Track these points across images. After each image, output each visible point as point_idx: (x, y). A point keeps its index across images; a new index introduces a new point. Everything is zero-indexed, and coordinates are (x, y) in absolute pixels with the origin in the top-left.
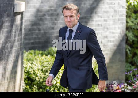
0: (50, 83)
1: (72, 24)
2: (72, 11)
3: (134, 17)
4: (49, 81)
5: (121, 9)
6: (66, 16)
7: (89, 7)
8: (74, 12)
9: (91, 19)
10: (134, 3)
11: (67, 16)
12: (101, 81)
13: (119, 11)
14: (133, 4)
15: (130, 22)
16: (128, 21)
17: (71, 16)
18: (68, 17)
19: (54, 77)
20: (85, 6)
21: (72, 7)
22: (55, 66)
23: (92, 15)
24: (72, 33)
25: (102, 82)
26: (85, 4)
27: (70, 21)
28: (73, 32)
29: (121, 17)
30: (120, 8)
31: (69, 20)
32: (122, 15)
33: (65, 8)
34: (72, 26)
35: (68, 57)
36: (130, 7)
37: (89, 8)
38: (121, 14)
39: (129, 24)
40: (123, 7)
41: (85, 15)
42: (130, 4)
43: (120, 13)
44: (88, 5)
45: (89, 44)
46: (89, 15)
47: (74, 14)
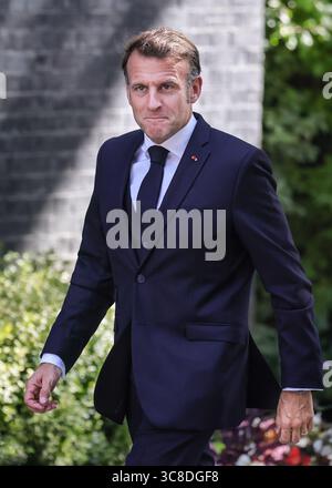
0: (43, 400)
1: (166, 121)
2: (169, 60)
3: (297, 108)
4: (39, 389)
5: (242, 67)
6: (143, 87)
7: (98, 52)
8: (179, 64)
9: (107, 111)
10: (298, 36)
11: (147, 87)
12: (290, 396)
13: (230, 75)
14: (292, 44)
15: (279, 130)
16: (270, 123)
17: (164, 87)
18: (153, 90)
19: (64, 369)
20: (83, 45)
21: (172, 45)
22: (72, 318)
23: (112, 92)
24: (164, 166)
25: (293, 398)
26: (79, 38)
27: (159, 108)
28: (168, 162)
29: (240, 106)
30: (236, 62)
31: (154, 103)
32: (243, 96)
33: (136, 46)
34: (165, 131)
35: (141, 279)
36: (279, 59)
37: (97, 59)
38: (243, 87)
39: (272, 140)
40: (249, 57)
41: (82, 92)
42: (282, 42)
43: (236, 87)
44: (94, 42)
45: (244, 218)
46: (96, 92)
47: (181, 74)
